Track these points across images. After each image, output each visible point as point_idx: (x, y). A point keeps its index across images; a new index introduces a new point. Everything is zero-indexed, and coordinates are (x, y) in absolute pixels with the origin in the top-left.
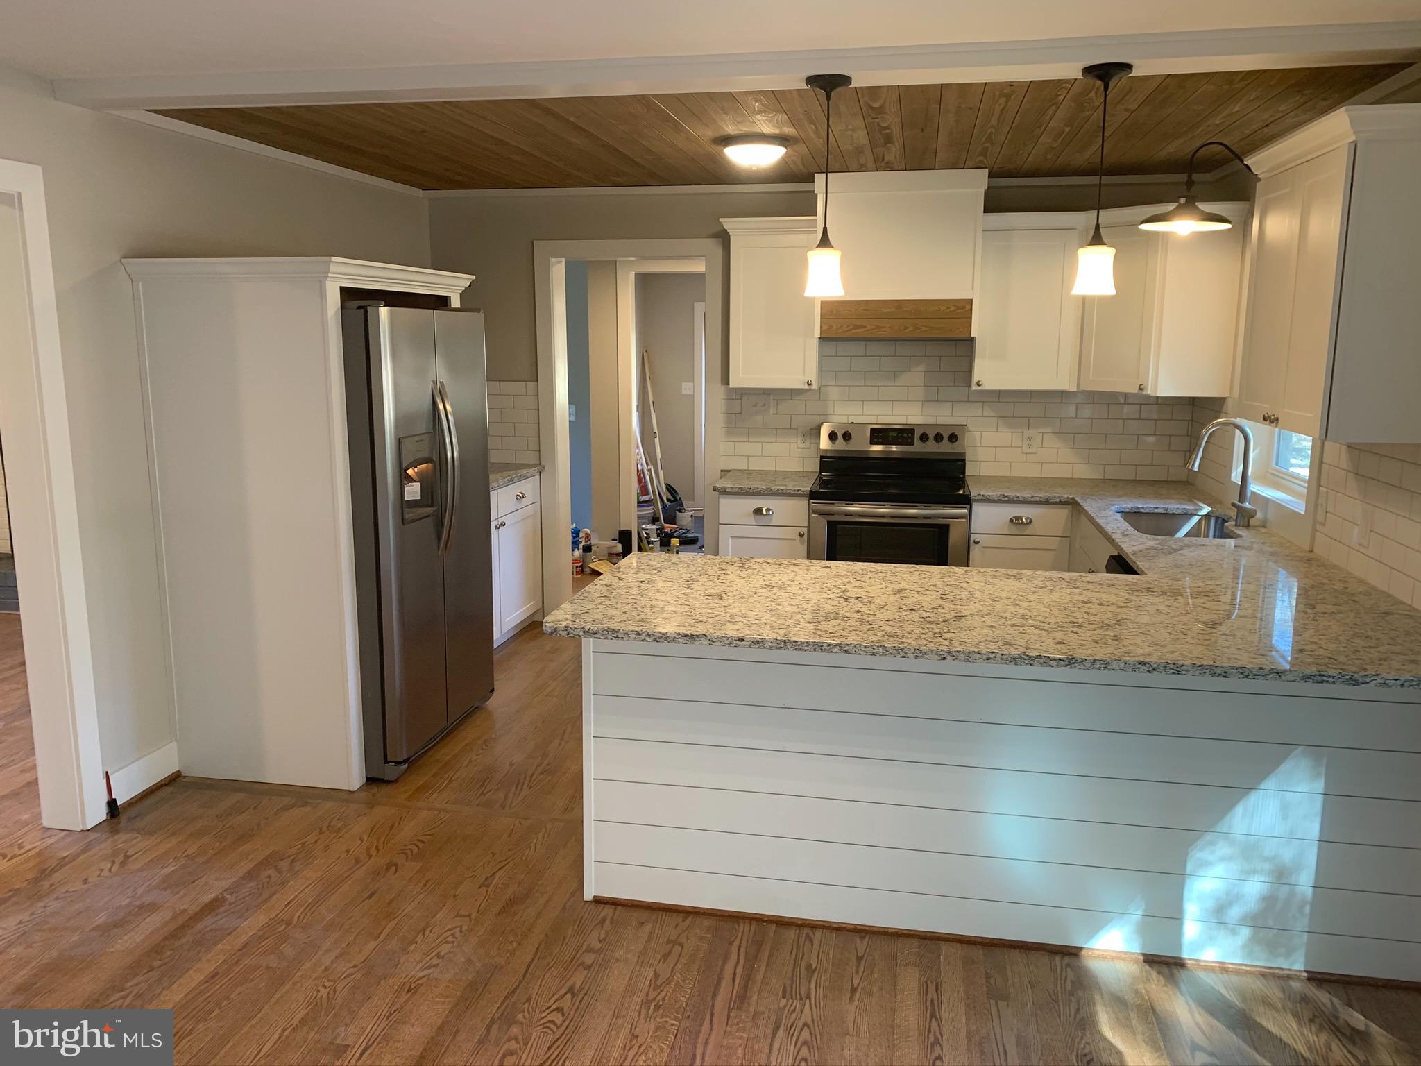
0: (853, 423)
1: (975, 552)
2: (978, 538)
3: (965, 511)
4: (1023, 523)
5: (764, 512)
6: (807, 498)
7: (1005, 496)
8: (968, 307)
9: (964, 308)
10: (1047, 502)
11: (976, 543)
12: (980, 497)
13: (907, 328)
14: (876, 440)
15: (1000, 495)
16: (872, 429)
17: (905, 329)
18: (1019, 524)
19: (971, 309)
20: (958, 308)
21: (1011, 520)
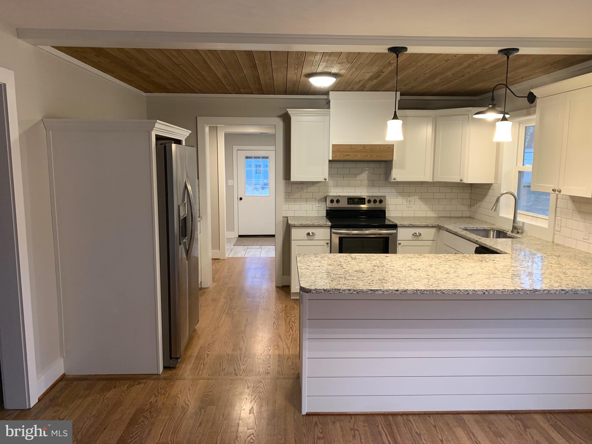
0: (339, 196)
1: (399, 248)
2: (400, 242)
3: (395, 231)
4: (417, 236)
5: (311, 234)
6: (330, 228)
7: (411, 225)
8: (392, 148)
9: (390, 148)
10: (427, 227)
11: (400, 244)
12: (401, 225)
13: (368, 156)
14: (350, 203)
15: (409, 224)
16: (348, 198)
17: (366, 157)
18: (416, 236)
19: (393, 149)
20: (388, 148)
21: (413, 234)
